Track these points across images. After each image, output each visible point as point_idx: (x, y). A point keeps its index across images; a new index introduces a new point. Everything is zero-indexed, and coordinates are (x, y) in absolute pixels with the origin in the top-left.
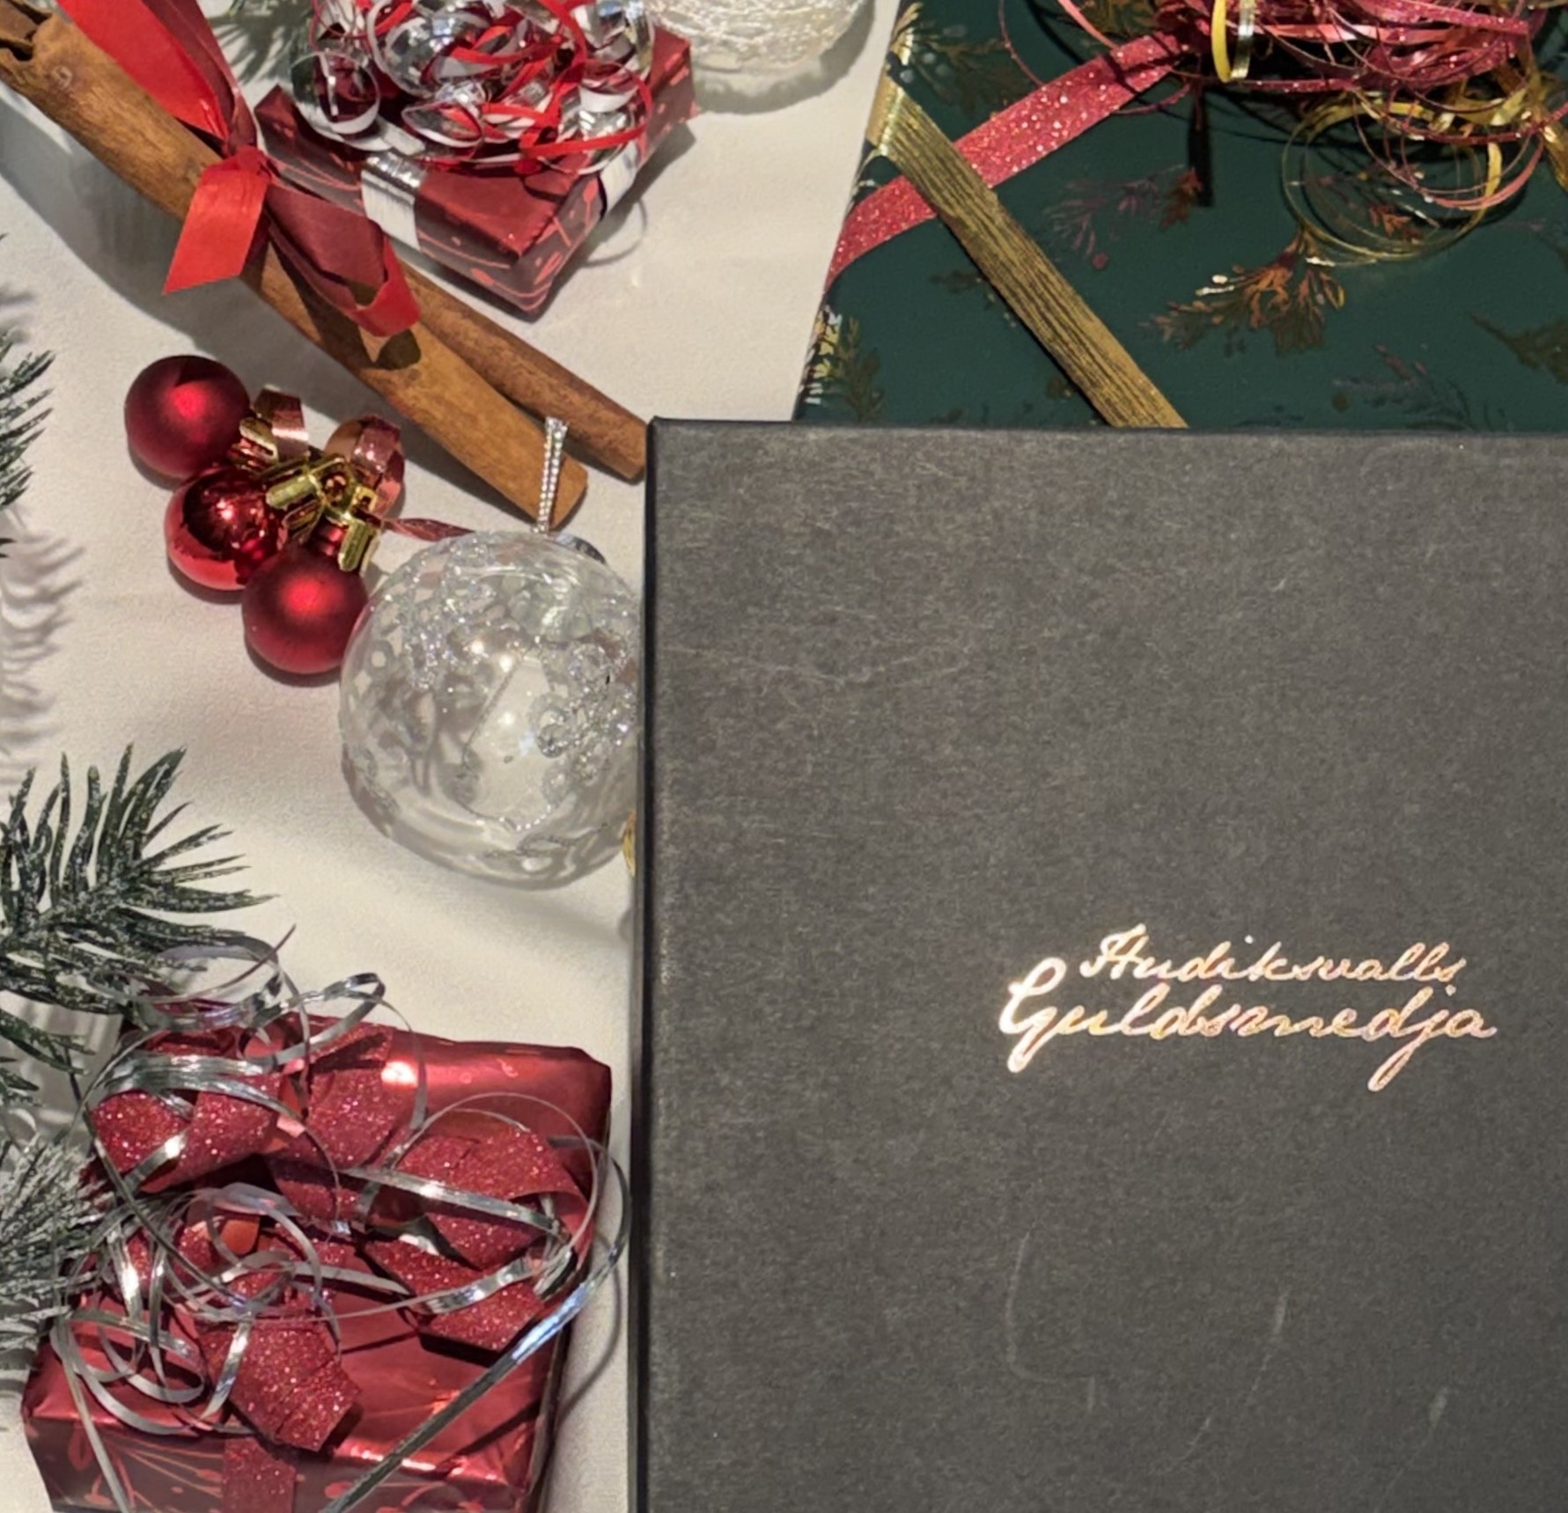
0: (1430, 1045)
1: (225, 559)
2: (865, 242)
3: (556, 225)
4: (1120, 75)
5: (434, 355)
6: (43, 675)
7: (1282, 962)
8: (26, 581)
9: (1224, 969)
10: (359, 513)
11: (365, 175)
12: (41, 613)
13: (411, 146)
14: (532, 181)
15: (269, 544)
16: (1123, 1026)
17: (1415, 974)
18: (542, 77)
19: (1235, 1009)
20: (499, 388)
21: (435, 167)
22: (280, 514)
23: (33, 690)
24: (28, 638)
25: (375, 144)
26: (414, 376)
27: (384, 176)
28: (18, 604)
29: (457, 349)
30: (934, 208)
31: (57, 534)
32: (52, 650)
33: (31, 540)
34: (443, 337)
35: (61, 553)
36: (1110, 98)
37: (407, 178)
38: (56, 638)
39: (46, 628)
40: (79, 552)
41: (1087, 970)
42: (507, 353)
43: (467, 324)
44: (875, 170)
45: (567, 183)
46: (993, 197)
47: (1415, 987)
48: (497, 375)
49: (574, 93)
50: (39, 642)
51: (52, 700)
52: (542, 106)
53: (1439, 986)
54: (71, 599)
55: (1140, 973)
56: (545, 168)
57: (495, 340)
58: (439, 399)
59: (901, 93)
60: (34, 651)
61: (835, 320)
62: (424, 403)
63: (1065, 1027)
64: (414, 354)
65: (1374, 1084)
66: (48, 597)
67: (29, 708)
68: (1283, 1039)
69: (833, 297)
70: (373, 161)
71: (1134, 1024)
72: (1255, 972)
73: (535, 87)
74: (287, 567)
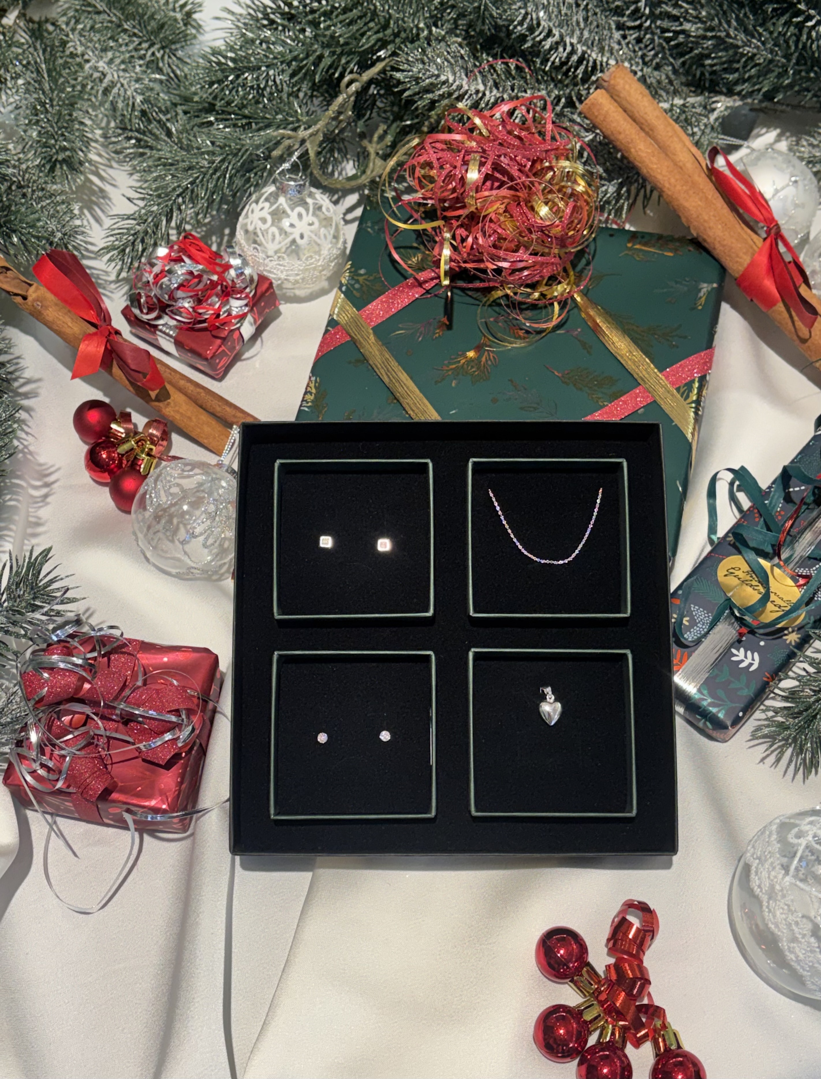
1: (105, 471)
2: (326, 350)
3: (223, 348)
4: (420, 284)
5: (176, 396)
6: (44, 513)
8: (39, 480)
10: (149, 454)
11: (158, 333)
12: (44, 491)
13: (173, 323)
14: (214, 333)
15: (120, 466)
18: (217, 295)
20: (201, 407)
21: (181, 329)
22: (123, 455)
23: (39, 518)
24: (39, 500)
25: (161, 322)
26: (169, 404)
27: (164, 333)
28: (36, 488)
29: (185, 394)
30: (351, 336)
31: (50, 463)
32: (48, 504)
33: (41, 465)
34: (180, 390)
35: (52, 470)
36: (417, 293)
37: (171, 333)
38: (49, 500)
39: (46, 496)
40: (59, 469)
42: (203, 394)
43: (189, 384)
44: (332, 323)
45: (226, 333)
46: (371, 331)
48: (200, 402)
49: (228, 300)
50: (42, 501)
51: (46, 522)
52: (217, 306)
54: (55, 486)
56: (218, 328)
57: (198, 390)
58: (178, 412)
59: (342, 296)
60: (41, 504)
61: (313, 379)
62: (172, 413)
64: (168, 396)
66: (47, 485)
67: (38, 524)
69: (314, 371)
70: (160, 327)
73: (215, 299)
74: (124, 473)
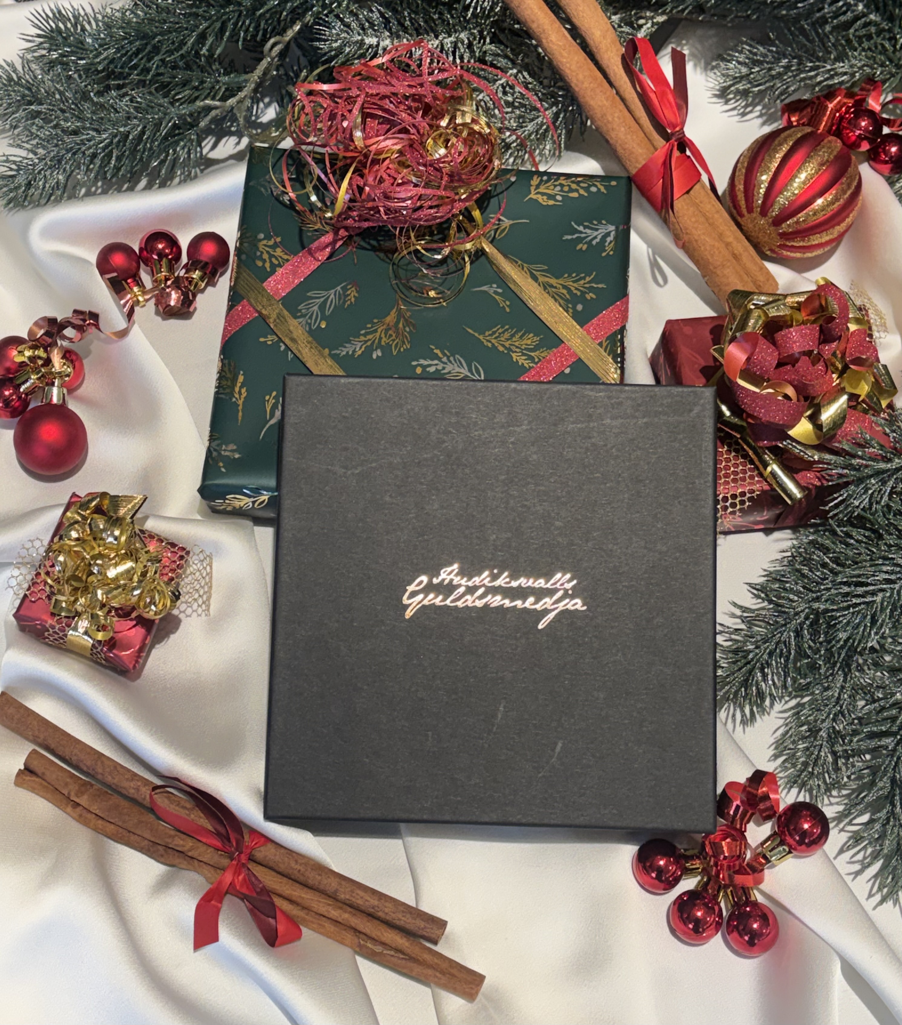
0: (562, 612)
7: (508, 580)
9: (486, 582)
16: (448, 602)
17: (558, 586)
19: (490, 597)
41: (435, 581)
47: (557, 590)
53: (566, 591)
55: (455, 583)
63: (426, 602)
65: (540, 627)
68: (508, 608)
71: (452, 601)
72: (497, 583)
